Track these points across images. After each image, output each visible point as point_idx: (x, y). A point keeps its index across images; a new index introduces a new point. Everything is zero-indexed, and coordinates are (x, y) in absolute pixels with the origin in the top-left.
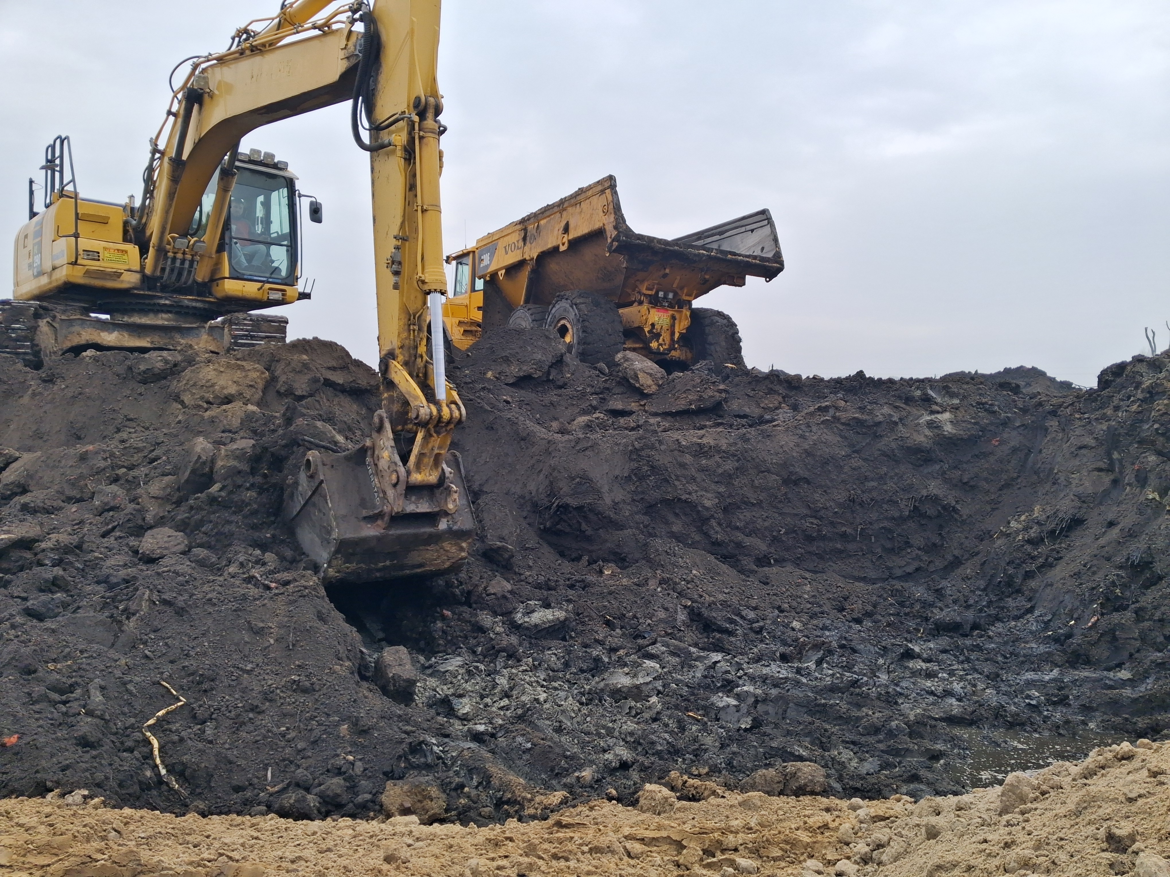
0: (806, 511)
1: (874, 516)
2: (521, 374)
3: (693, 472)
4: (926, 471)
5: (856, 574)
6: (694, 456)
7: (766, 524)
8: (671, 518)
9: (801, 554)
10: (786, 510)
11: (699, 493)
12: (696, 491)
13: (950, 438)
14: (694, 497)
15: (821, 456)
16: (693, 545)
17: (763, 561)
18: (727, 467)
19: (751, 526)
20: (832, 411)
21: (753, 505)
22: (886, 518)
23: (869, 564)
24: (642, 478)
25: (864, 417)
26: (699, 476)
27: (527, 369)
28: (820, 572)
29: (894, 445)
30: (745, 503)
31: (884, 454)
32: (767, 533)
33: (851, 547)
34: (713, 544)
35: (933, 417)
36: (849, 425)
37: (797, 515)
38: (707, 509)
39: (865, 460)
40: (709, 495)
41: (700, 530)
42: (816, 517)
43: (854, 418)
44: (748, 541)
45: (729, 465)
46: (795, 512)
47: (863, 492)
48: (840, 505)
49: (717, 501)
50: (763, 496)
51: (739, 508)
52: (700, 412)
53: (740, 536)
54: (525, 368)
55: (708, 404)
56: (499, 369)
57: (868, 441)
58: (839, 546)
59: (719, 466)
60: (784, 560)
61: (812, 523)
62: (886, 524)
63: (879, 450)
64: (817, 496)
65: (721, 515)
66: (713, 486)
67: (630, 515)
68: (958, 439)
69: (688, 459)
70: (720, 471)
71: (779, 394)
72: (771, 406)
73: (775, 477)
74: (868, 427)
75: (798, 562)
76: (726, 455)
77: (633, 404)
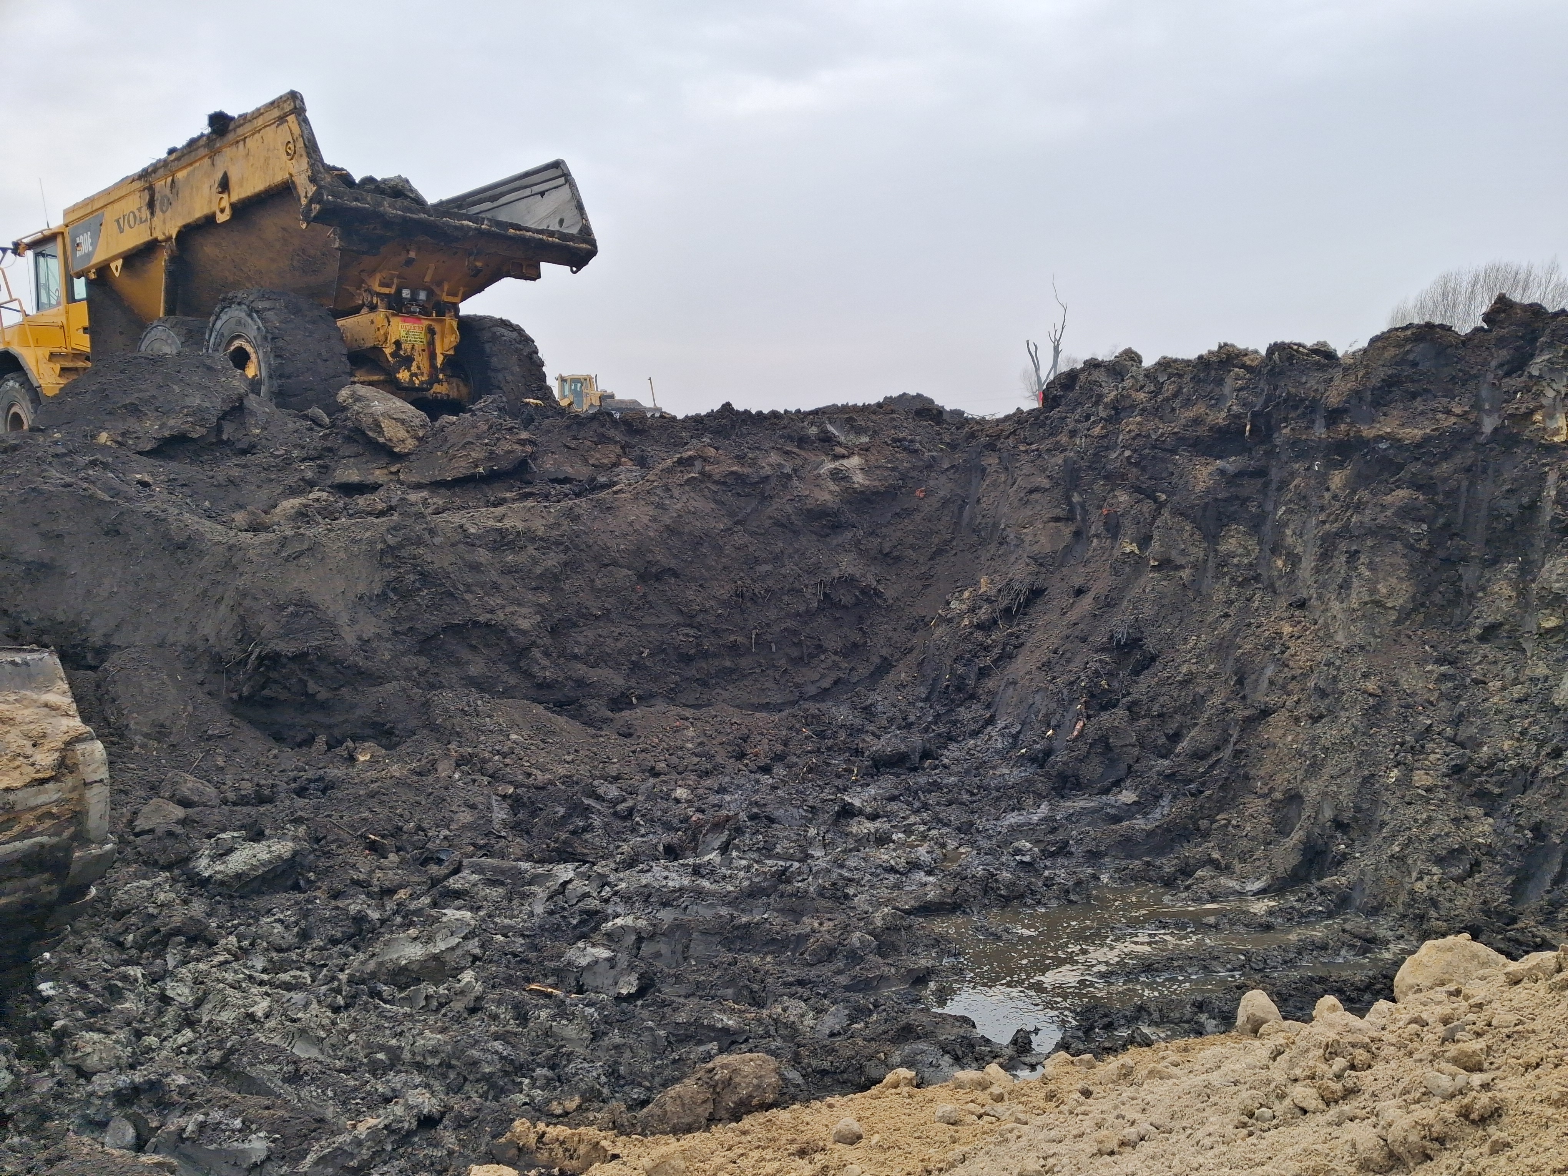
0: (676, 619)
1: (772, 614)
2: (167, 434)
3: (494, 576)
4: (835, 542)
5: (755, 700)
6: (494, 550)
7: (620, 645)
8: (465, 654)
9: (676, 683)
10: (647, 620)
11: (508, 610)
12: (503, 607)
13: (862, 492)
14: (500, 616)
15: (690, 533)
16: (507, 693)
17: (620, 702)
18: (550, 563)
19: (596, 652)
20: (698, 464)
21: (597, 618)
22: (788, 615)
23: (770, 684)
24: (406, 595)
25: (746, 470)
26: (505, 582)
27: (175, 424)
28: (705, 706)
29: (789, 509)
30: (583, 616)
31: (778, 524)
32: (622, 659)
33: (745, 663)
34: (540, 686)
35: (837, 463)
36: (724, 483)
37: (661, 626)
38: (524, 633)
39: (752, 534)
40: (524, 611)
41: (515, 667)
42: (692, 626)
43: (732, 473)
44: (594, 675)
45: (552, 560)
46: (658, 621)
47: (754, 581)
48: (724, 604)
49: (539, 618)
50: (610, 603)
51: (575, 625)
52: (492, 478)
53: (580, 670)
54: (171, 422)
55: (505, 465)
56: (121, 427)
57: (753, 505)
58: (728, 664)
59: (535, 562)
60: (652, 696)
61: (687, 635)
62: (790, 623)
63: (770, 518)
64: (690, 594)
65: (547, 641)
66: (530, 596)
67: (393, 658)
68: (874, 493)
69: (483, 555)
70: (538, 570)
71: (616, 442)
72: (606, 461)
73: (625, 571)
74: (752, 484)
75: (672, 696)
76: (546, 544)
77: (377, 472)
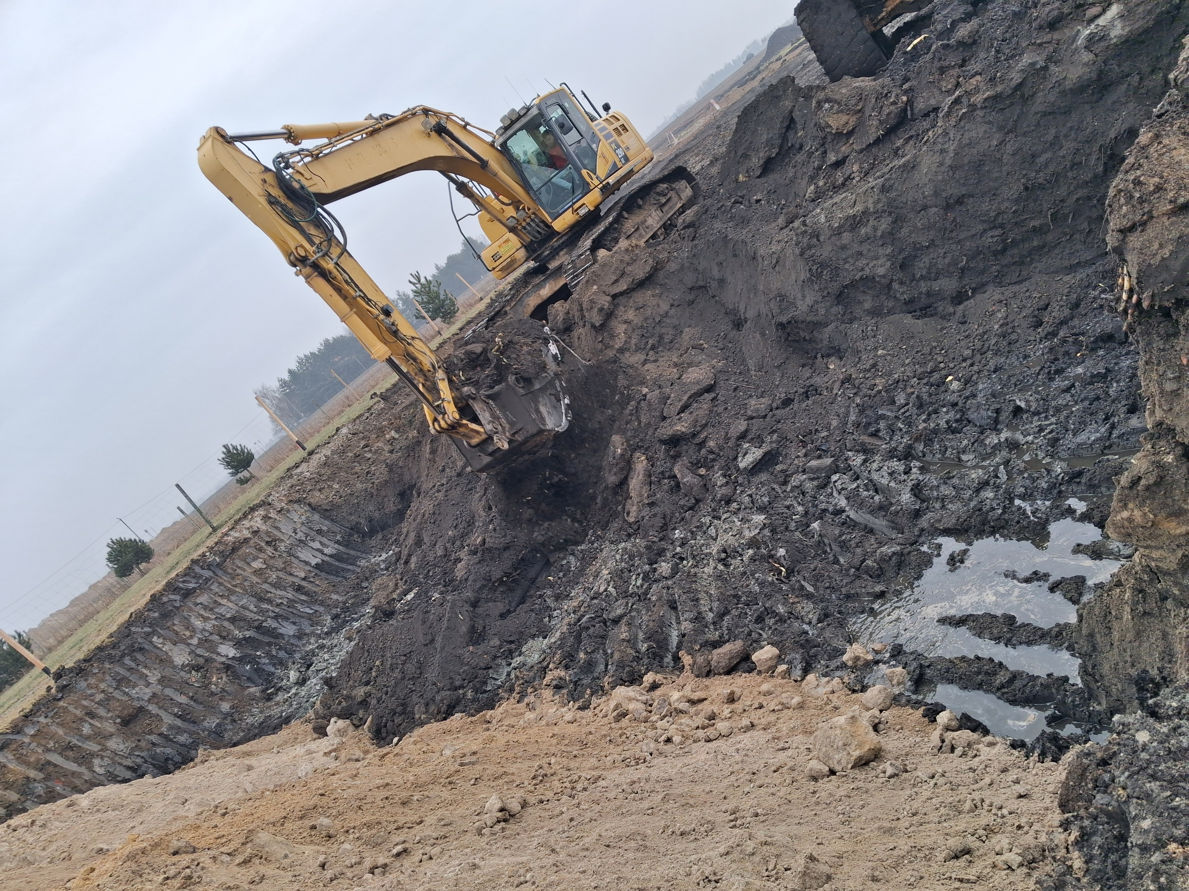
0: (980, 227)
1: (1062, 192)
3: (856, 247)
4: (1109, 102)
5: (1066, 263)
6: (851, 231)
7: (947, 261)
8: (861, 297)
9: (998, 271)
10: (962, 236)
11: (871, 265)
12: (868, 264)
13: (1126, 41)
14: (867, 271)
15: (969, 162)
16: (890, 312)
17: (959, 298)
18: (884, 226)
19: (934, 270)
20: (964, 100)
21: (928, 247)
22: (1077, 187)
23: (1079, 246)
24: (819, 276)
25: (999, 89)
26: (864, 248)
28: (1026, 280)
29: (1052, 98)
30: (918, 249)
31: (1045, 114)
32: (951, 269)
33: (1050, 237)
34: (906, 303)
35: (1093, 26)
36: (986, 107)
37: (973, 236)
38: (884, 276)
39: (1025, 134)
40: (880, 262)
41: (889, 297)
42: (995, 227)
44: (936, 286)
46: (970, 233)
47: (1037, 172)
48: (1017, 201)
49: (889, 263)
58: (1035, 243)
60: (984, 285)
61: (992, 237)
62: (1081, 193)
63: (1037, 113)
64: (985, 207)
67: (827, 311)
68: (1140, 35)
69: (846, 237)
73: (934, 210)
74: (1009, 96)
75: (998, 281)
